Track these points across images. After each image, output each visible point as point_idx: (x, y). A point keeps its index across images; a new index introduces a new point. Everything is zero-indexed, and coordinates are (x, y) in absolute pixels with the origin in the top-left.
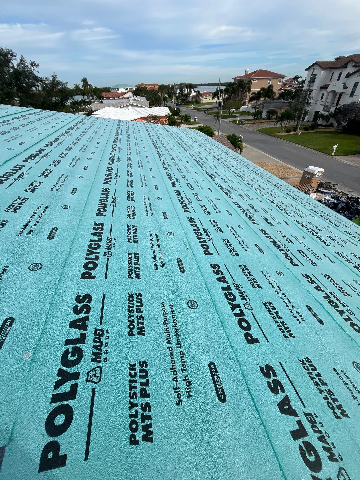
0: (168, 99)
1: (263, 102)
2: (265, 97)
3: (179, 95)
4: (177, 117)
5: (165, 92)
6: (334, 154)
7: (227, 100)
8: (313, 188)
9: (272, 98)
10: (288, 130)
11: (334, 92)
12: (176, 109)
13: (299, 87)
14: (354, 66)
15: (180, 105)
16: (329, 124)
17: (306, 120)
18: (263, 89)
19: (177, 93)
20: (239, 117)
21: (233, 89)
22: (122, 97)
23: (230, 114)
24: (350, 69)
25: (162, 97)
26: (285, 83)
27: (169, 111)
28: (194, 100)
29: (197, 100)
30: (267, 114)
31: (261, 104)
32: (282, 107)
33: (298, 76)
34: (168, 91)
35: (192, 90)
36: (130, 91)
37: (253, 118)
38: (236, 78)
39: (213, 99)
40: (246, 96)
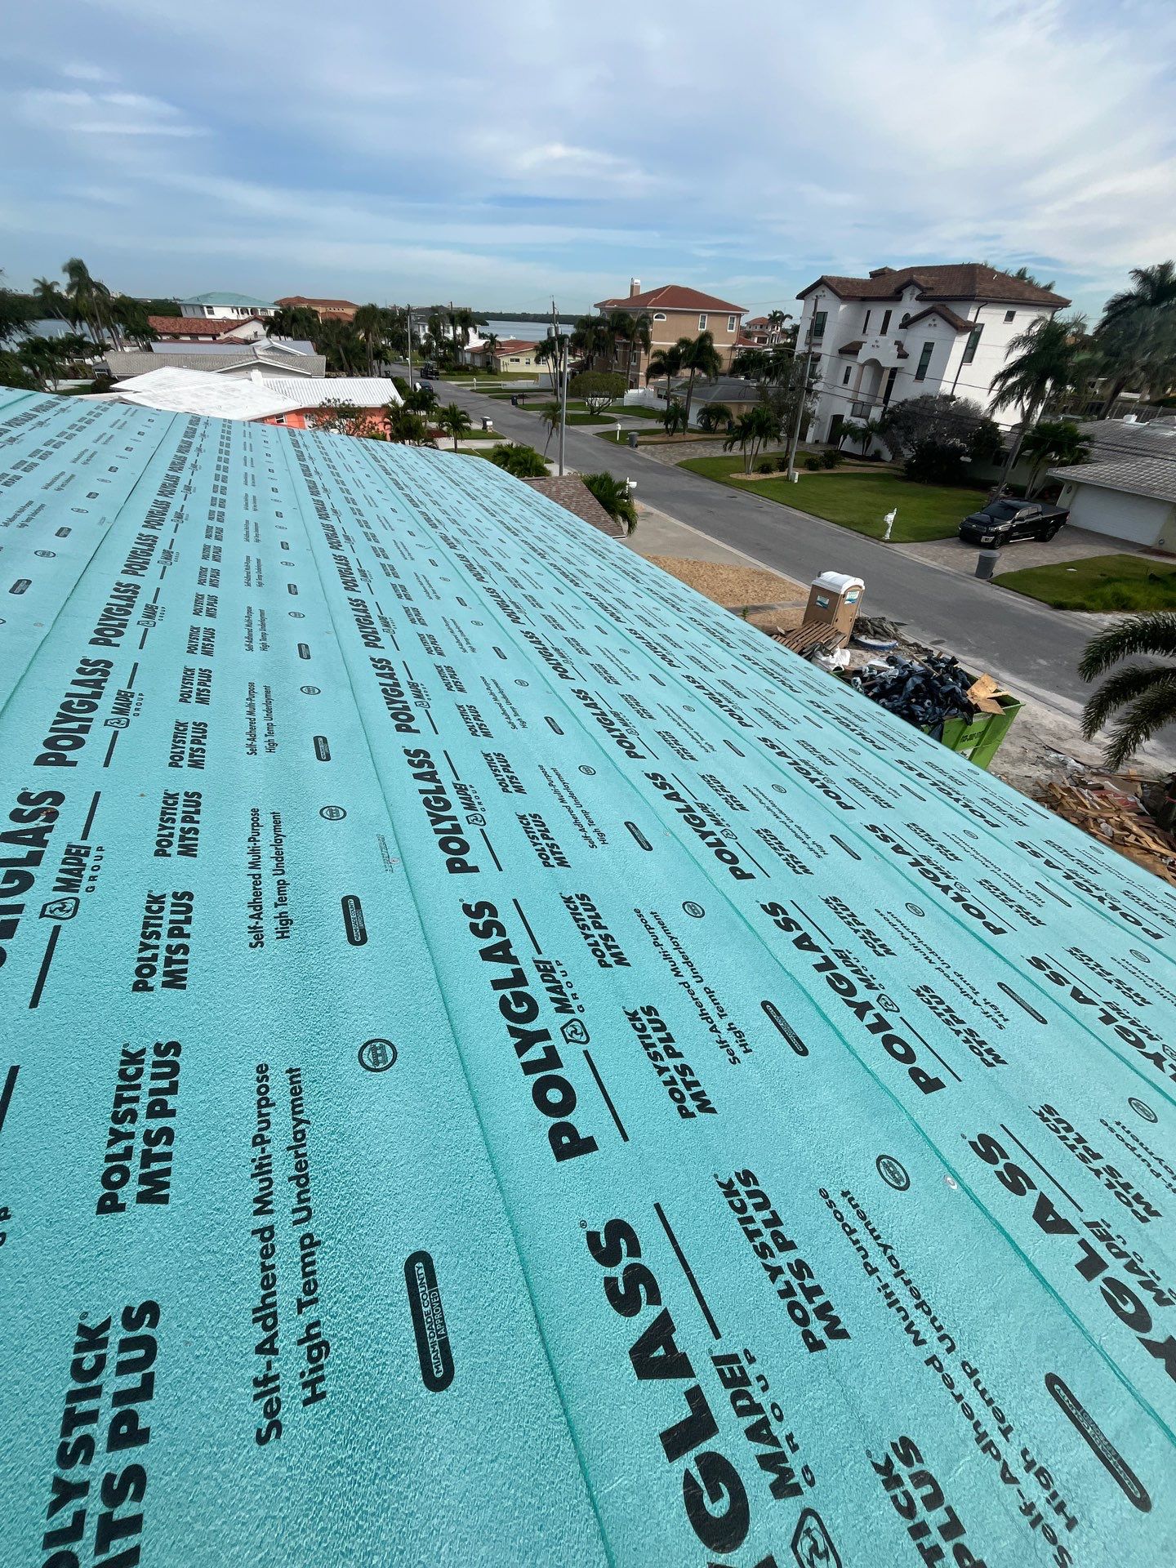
0: (391, 354)
1: (688, 380)
2: (692, 366)
3: (429, 344)
4: (423, 413)
5: (382, 330)
6: (887, 537)
7: (581, 367)
8: (840, 633)
9: (711, 371)
10: (763, 466)
11: (874, 363)
12: (418, 386)
13: (786, 345)
14: (919, 299)
15: (432, 373)
16: (870, 452)
17: (809, 438)
18: (684, 343)
19: (422, 334)
20: (621, 420)
21: (598, 337)
22: (227, 335)
23: (592, 412)
24: (910, 305)
25: (371, 344)
26: (748, 329)
27: (394, 393)
28: (478, 362)
29: (488, 363)
30: (702, 418)
31: (682, 386)
32: (744, 398)
33: (780, 312)
34: (392, 326)
35: (471, 330)
36: (256, 319)
37: (661, 426)
38: (604, 303)
39: (537, 361)
40: (637, 359)
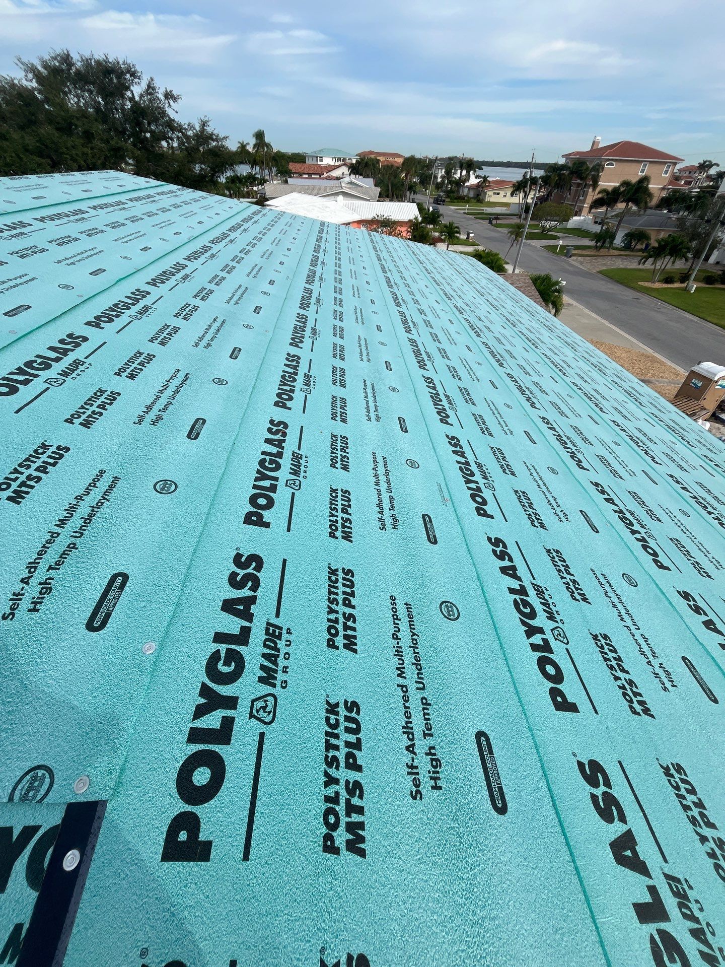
0: (419, 187)
1: (621, 211)
2: (627, 201)
3: (443, 182)
4: (431, 226)
5: (416, 172)
7: (542, 200)
8: (705, 409)
9: (642, 205)
10: (667, 278)
12: (431, 209)
13: (708, 187)
15: (441, 201)
17: (712, 260)
18: (626, 183)
19: (439, 175)
20: (563, 238)
21: (560, 178)
22: (328, 174)
23: (543, 231)
25: (407, 184)
26: (678, 174)
27: (417, 213)
28: (472, 195)
29: (478, 195)
30: (626, 239)
31: (616, 216)
32: (665, 226)
33: (710, 161)
34: (422, 169)
35: (471, 173)
36: (345, 165)
37: (593, 243)
38: (570, 154)
39: (512, 195)
40: (585, 194)
